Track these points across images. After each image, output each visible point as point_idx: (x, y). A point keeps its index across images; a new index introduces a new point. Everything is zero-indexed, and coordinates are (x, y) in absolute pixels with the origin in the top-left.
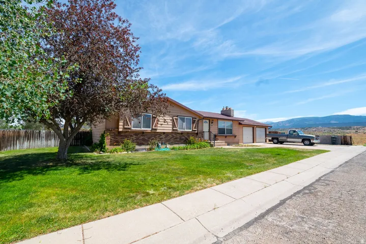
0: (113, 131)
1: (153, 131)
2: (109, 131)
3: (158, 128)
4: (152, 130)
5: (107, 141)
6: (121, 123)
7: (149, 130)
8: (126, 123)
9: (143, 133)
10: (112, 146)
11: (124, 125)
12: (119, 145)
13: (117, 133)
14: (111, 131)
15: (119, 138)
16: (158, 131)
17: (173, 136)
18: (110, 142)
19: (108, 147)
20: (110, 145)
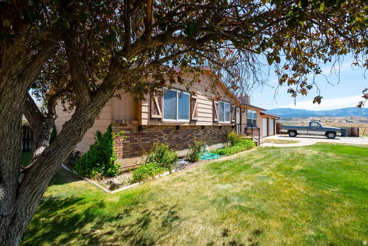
0: (129, 126)
1: (192, 124)
2: (122, 125)
3: (199, 119)
4: (190, 123)
5: (117, 148)
6: (145, 109)
7: (186, 121)
8: (153, 108)
9: (178, 127)
10: (127, 160)
11: (150, 113)
12: (140, 155)
13: (135, 130)
14: (125, 125)
15: (140, 141)
16: (198, 124)
17: (212, 132)
18: (124, 149)
19: (119, 161)
20: (124, 157)
